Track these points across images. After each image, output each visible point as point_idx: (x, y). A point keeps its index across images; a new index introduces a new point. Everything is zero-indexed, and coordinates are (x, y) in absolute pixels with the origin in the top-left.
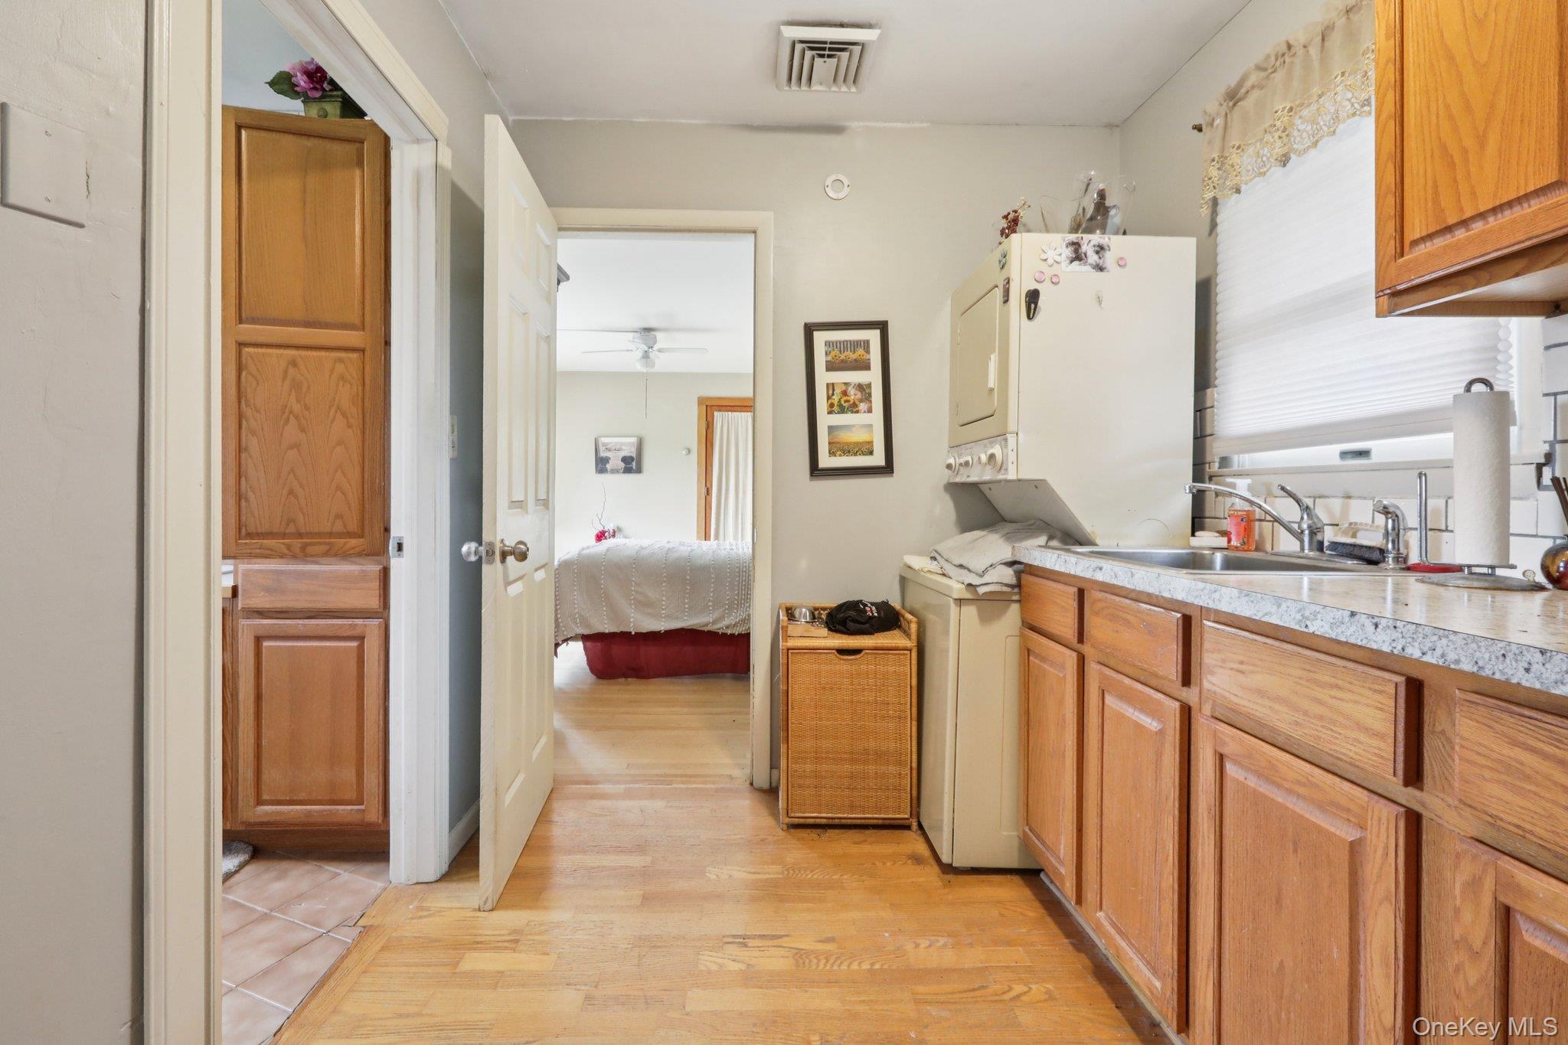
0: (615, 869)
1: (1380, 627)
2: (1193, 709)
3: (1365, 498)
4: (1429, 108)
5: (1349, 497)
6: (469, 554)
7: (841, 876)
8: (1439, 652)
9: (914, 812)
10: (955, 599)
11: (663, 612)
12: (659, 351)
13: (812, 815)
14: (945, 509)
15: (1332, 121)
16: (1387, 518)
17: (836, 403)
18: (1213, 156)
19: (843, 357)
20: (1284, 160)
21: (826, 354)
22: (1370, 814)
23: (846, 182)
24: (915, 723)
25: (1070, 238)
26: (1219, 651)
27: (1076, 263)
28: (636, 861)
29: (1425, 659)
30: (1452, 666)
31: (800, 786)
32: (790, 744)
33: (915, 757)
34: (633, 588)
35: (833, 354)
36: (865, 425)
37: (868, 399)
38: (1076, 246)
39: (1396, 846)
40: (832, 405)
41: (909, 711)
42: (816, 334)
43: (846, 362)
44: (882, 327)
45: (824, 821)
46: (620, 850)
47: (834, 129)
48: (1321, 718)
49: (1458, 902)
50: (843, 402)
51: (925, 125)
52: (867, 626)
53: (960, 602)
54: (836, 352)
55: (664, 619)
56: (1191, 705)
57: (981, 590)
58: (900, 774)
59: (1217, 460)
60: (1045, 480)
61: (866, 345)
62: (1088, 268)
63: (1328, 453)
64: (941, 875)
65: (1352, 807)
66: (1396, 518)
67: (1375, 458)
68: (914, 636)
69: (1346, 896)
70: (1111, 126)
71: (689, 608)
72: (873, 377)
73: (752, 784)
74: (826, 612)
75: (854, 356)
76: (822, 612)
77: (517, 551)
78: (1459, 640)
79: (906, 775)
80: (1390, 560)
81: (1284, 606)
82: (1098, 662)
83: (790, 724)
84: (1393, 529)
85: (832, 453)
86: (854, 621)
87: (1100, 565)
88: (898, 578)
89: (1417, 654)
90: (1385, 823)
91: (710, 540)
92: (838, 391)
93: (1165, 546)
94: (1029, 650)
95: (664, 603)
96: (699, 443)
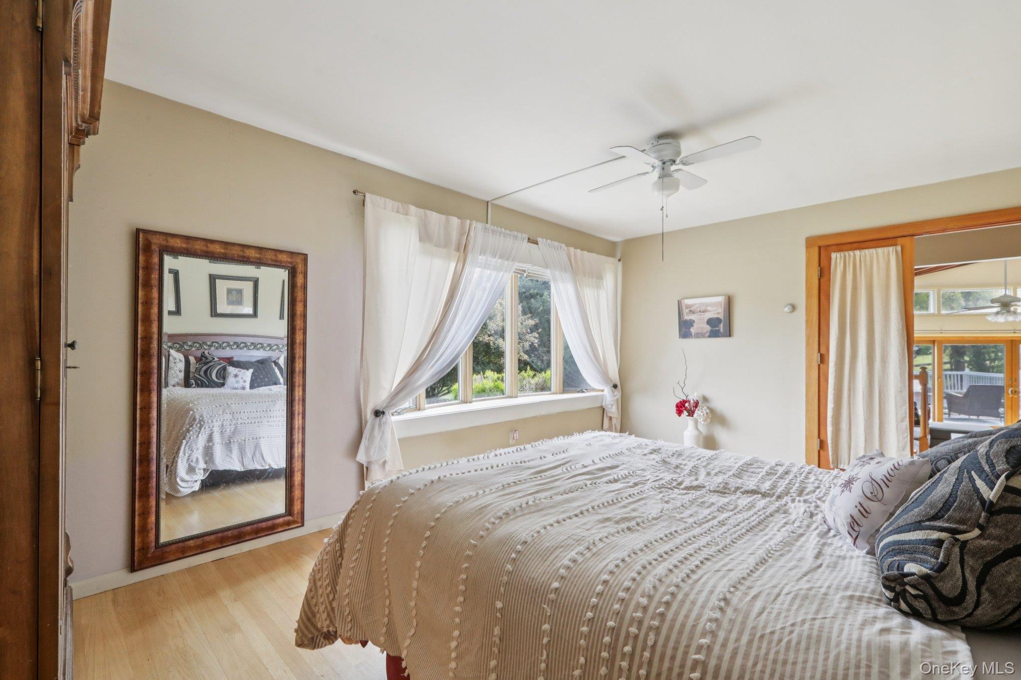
96: (808, 296)
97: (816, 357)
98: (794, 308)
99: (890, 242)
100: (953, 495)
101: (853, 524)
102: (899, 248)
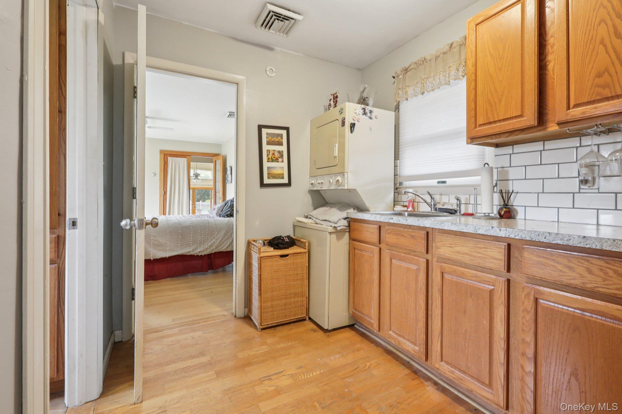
0: (195, 366)
1: (501, 230)
2: (429, 261)
3: (446, 195)
4: (485, 89)
5: (442, 195)
6: (126, 225)
7: (291, 343)
8: (520, 236)
9: (307, 314)
10: (329, 232)
11: (168, 248)
12: (149, 128)
13: (270, 323)
14: (308, 200)
15: (438, 84)
16: (457, 201)
17: (270, 158)
18: (400, 87)
19: (273, 140)
20: (423, 93)
21: (267, 138)
22: (496, 282)
23: (274, 71)
24: (307, 280)
25: (363, 107)
26: (442, 242)
27: (364, 115)
28: (203, 360)
29: (516, 238)
30: (524, 239)
31: (266, 312)
32: (262, 296)
33: (307, 293)
34: (152, 238)
35: (269, 138)
36: (281, 167)
37: (282, 156)
38: (364, 109)
39: (505, 289)
40: (269, 159)
41: (305, 276)
42: (263, 129)
43: (274, 142)
44: (287, 129)
45: (275, 324)
46: (192, 357)
47: (270, 49)
48: (480, 257)
49: (523, 300)
50: (273, 158)
51: (302, 55)
52: (286, 245)
53: (330, 233)
54: (270, 137)
55: (168, 252)
56: (429, 259)
57: (339, 228)
58: (302, 300)
59: (398, 183)
60: (355, 189)
61: (281, 136)
62: (367, 118)
63: (434, 182)
64: (325, 334)
65: (491, 280)
66: (460, 201)
67: (448, 184)
68: (307, 248)
69: (488, 306)
70: (359, 70)
71: (180, 245)
72: (284, 148)
73: (235, 316)
74: (267, 241)
75: (277, 140)
76: (265, 241)
77: (154, 223)
78: (526, 232)
79: (305, 300)
80: (458, 212)
81: (468, 226)
82: (388, 249)
83: (262, 288)
84: (459, 204)
85: (269, 178)
86: (281, 244)
87: (392, 217)
88: (292, 226)
89: (513, 237)
90: (501, 283)
91: (166, 215)
92: (271, 153)
93: (387, 211)
94: (354, 248)
95: (168, 244)
96: (160, 171)
97: (163, 192)
98: (155, 174)
99: (185, 157)
100: (231, 205)
101: (217, 214)
102: (187, 159)
